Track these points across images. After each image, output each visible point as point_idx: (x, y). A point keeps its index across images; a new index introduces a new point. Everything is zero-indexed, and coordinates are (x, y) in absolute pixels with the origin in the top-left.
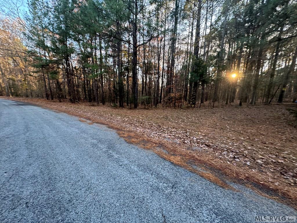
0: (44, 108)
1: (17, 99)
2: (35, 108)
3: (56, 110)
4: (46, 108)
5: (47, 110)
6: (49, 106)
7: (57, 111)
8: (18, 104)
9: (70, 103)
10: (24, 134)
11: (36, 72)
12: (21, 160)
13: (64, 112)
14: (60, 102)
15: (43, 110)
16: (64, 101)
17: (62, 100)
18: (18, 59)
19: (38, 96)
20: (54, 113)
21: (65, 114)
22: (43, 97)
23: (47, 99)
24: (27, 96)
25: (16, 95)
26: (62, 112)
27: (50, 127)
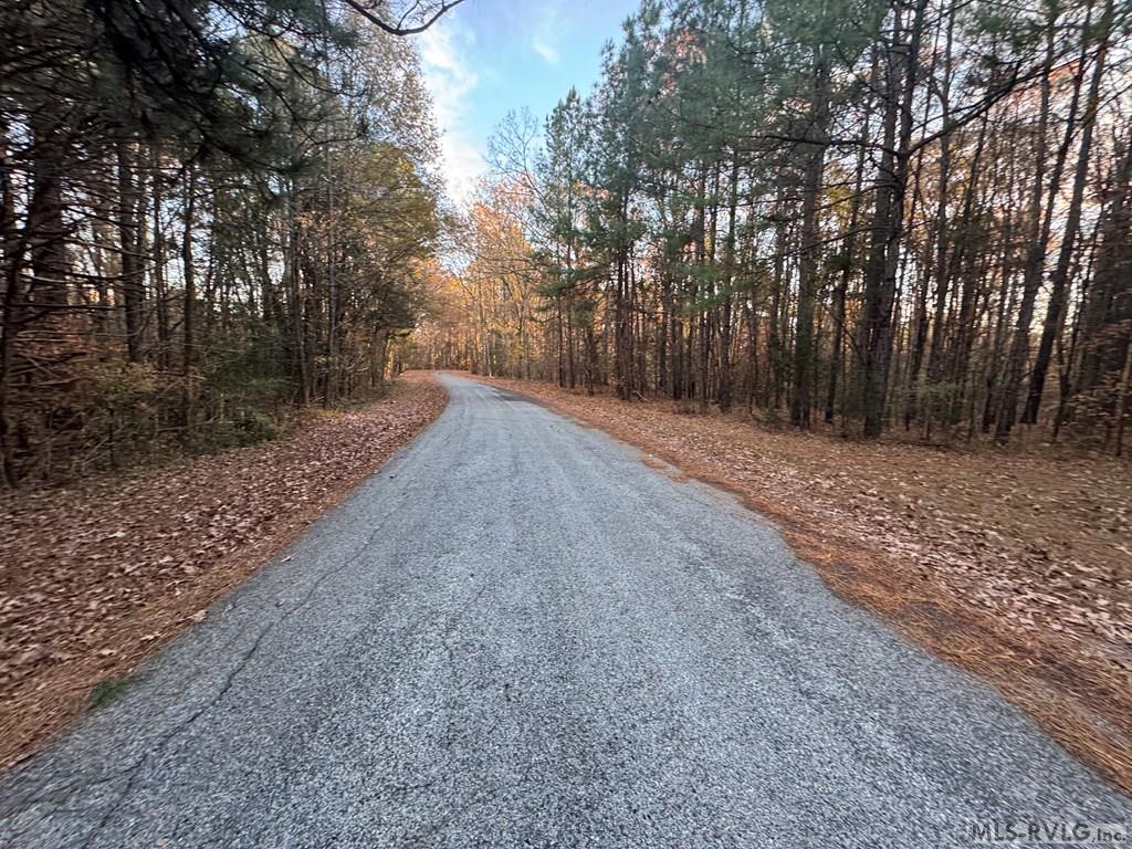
0: (552, 411)
1: (501, 382)
2: (535, 408)
3: (581, 419)
4: (557, 410)
5: (558, 418)
6: (563, 405)
7: (583, 423)
8: (502, 396)
9: (617, 400)
10: (510, 481)
11: (544, 310)
12: (501, 551)
13: (602, 427)
14: (592, 394)
15: (552, 417)
16: (601, 393)
17: (595, 390)
18: (512, 278)
19: (541, 377)
20: (574, 427)
21: (602, 433)
22: (551, 380)
23: (561, 385)
24: (520, 376)
25: (500, 372)
26: (595, 426)
27: (564, 469)
